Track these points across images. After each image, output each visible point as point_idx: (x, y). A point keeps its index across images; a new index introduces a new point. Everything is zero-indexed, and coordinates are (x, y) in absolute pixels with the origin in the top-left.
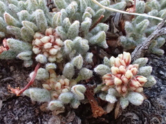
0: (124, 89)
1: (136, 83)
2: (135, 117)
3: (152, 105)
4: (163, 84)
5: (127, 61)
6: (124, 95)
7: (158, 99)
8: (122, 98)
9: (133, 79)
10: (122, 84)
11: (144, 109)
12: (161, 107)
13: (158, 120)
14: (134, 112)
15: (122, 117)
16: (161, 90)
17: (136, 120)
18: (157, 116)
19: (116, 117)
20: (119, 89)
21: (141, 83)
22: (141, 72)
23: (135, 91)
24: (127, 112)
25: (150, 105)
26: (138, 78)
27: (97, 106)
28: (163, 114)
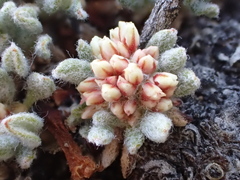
0: (129, 108)
1: (153, 92)
2: (166, 169)
3: (204, 136)
4: (229, 83)
5: (128, 43)
6: (132, 123)
7: (217, 120)
8: (128, 131)
9: (146, 82)
10: (122, 98)
11: (186, 148)
12: (225, 137)
13: (220, 169)
14: (162, 157)
15: (138, 172)
16: (225, 97)
17: (169, 175)
18: (216, 159)
19: (124, 173)
20: (116, 110)
21: (164, 90)
22: (164, 63)
23: (154, 110)
24: (148, 160)
25: (198, 136)
26: (158, 80)
27: (78, 156)
28: (230, 153)
